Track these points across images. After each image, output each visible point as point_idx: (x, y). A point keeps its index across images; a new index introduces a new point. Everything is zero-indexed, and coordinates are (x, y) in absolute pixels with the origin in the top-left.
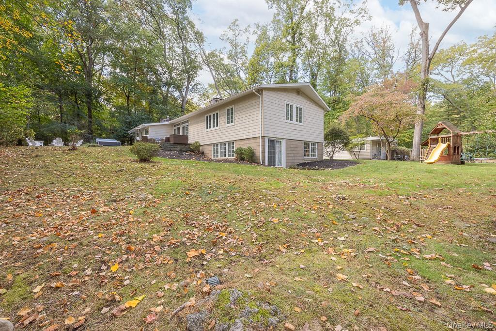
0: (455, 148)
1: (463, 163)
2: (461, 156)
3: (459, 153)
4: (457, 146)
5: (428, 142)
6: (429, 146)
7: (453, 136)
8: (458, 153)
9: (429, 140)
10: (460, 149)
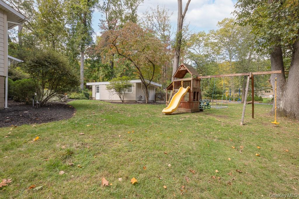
0: (195, 93)
1: (201, 110)
2: (200, 103)
3: (199, 100)
4: (196, 91)
5: (172, 86)
6: (173, 90)
7: (193, 80)
8: (197, 100)
9: (173, 84)
10: (199, 94)
